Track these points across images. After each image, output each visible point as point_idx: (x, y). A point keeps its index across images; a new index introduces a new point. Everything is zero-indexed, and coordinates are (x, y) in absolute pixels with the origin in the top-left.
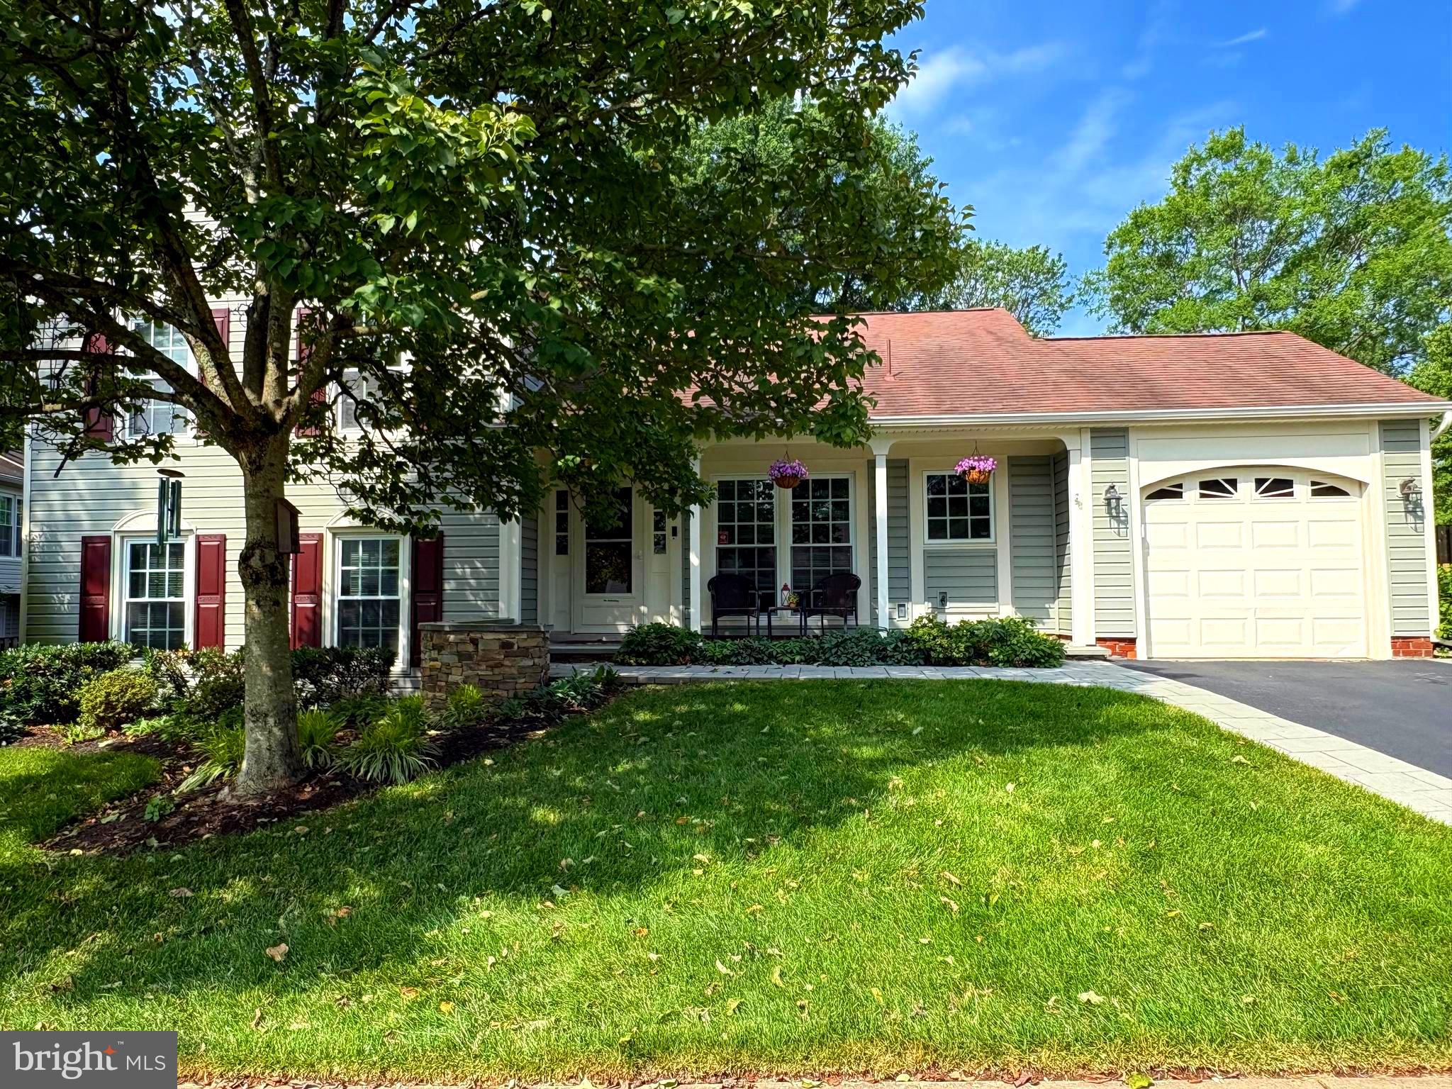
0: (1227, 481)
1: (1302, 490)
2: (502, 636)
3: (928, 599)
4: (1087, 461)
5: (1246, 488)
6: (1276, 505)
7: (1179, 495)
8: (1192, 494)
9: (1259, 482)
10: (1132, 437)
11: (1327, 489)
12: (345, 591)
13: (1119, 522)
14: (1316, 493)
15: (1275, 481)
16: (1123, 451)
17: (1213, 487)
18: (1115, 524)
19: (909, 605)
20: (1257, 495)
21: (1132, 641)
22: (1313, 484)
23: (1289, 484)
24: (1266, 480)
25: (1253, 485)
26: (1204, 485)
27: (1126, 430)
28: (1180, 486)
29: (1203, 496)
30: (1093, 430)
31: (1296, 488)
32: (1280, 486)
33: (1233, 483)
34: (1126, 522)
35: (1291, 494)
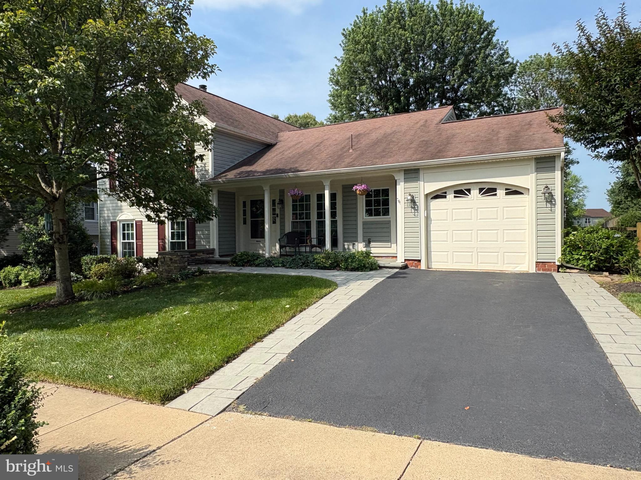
0: (466, 190)
1: (501, 192)
2: (170, 256)
3: (364, 241)
4: (402, 184)
5: (475, 192)
6: (489, 200)
7: (445, 197)
8: (450, 196)
9: (481, 190)
10: (421, 173)
11: (513, 191)
12: (172, 238)
13: (415, 210)
14: (507, 194)
15: (488, 189)
16: (417, 179)
17: (460, 192)
18: (413, 211)
19: (356, 243)
20: (480, 196)
21: (419, 261)
22: (506, 189)
23: (495, 190)
24: (484, 188)
25: (478, 191)
26: (456, 192)
27: (419, 169)
28: (446, 193)
29: (455, 197)
30: (405, 171)
31: (498, 192)
32: (490, 191)
33: (469, 190)
34: (417, 210)
35: (496, 195)
